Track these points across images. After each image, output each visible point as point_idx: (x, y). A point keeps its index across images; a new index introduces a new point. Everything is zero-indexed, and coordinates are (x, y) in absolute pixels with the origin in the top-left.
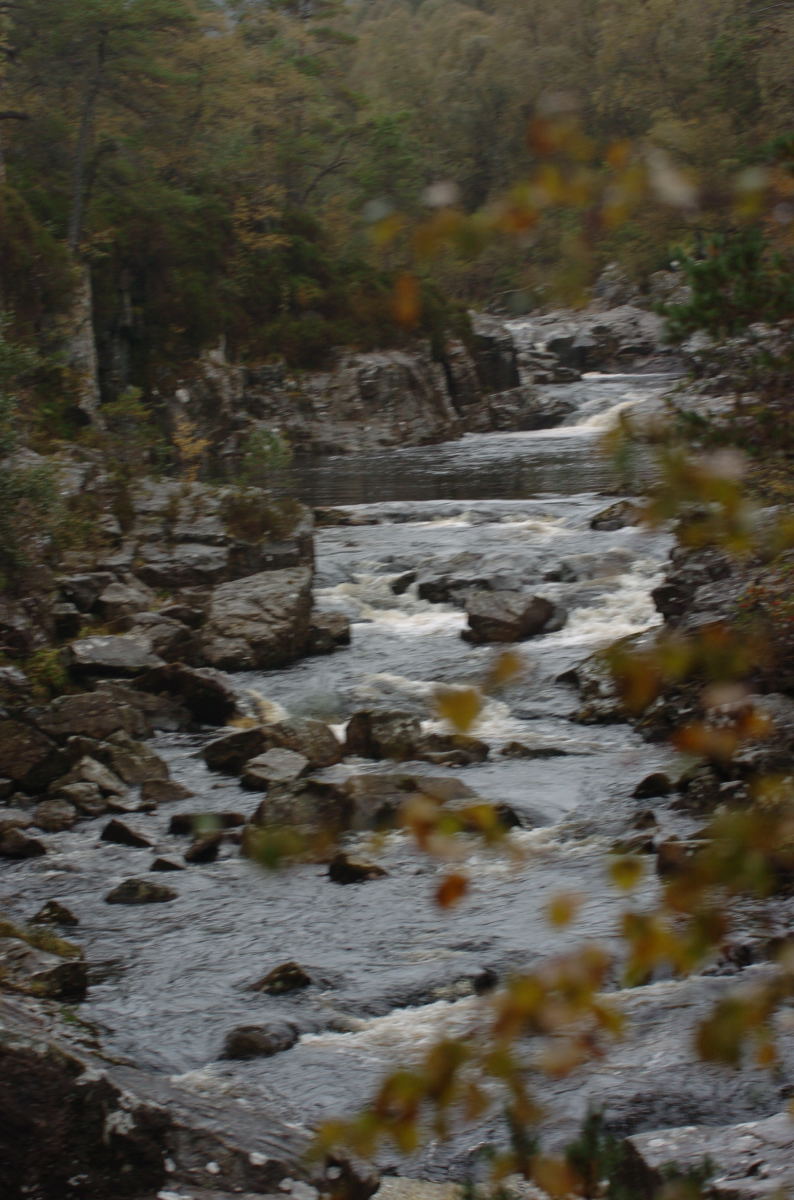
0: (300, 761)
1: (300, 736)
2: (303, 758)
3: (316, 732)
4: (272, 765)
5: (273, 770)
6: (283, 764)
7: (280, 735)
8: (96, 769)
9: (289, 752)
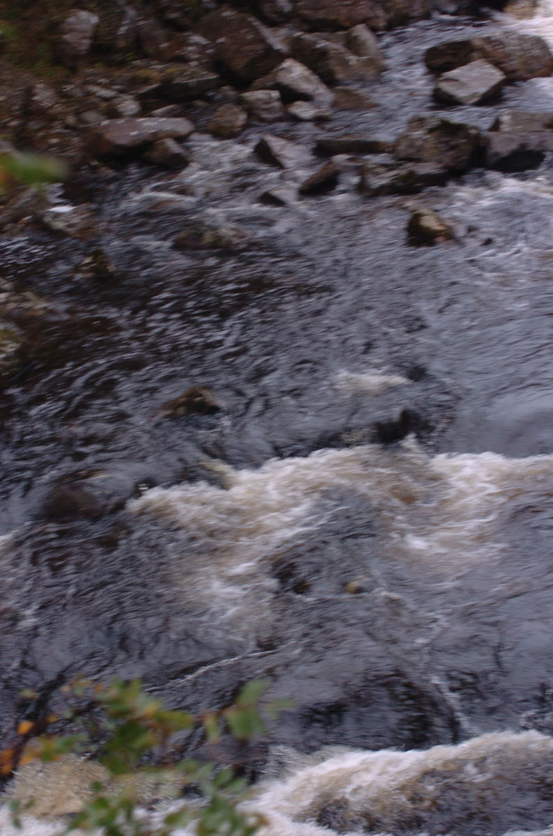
0: (497, 76)
1: (508, 49)
2: (500, 73)
3: (527, 46)
4: (464, 80)
5: (463, 85)
6: (476, 79)
7: (488, 48)
8: (295, 73)
9: (488, 66)
